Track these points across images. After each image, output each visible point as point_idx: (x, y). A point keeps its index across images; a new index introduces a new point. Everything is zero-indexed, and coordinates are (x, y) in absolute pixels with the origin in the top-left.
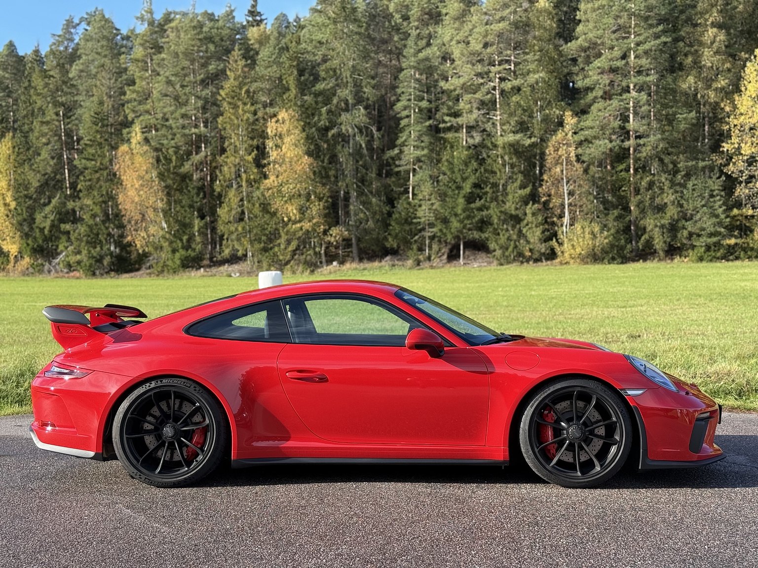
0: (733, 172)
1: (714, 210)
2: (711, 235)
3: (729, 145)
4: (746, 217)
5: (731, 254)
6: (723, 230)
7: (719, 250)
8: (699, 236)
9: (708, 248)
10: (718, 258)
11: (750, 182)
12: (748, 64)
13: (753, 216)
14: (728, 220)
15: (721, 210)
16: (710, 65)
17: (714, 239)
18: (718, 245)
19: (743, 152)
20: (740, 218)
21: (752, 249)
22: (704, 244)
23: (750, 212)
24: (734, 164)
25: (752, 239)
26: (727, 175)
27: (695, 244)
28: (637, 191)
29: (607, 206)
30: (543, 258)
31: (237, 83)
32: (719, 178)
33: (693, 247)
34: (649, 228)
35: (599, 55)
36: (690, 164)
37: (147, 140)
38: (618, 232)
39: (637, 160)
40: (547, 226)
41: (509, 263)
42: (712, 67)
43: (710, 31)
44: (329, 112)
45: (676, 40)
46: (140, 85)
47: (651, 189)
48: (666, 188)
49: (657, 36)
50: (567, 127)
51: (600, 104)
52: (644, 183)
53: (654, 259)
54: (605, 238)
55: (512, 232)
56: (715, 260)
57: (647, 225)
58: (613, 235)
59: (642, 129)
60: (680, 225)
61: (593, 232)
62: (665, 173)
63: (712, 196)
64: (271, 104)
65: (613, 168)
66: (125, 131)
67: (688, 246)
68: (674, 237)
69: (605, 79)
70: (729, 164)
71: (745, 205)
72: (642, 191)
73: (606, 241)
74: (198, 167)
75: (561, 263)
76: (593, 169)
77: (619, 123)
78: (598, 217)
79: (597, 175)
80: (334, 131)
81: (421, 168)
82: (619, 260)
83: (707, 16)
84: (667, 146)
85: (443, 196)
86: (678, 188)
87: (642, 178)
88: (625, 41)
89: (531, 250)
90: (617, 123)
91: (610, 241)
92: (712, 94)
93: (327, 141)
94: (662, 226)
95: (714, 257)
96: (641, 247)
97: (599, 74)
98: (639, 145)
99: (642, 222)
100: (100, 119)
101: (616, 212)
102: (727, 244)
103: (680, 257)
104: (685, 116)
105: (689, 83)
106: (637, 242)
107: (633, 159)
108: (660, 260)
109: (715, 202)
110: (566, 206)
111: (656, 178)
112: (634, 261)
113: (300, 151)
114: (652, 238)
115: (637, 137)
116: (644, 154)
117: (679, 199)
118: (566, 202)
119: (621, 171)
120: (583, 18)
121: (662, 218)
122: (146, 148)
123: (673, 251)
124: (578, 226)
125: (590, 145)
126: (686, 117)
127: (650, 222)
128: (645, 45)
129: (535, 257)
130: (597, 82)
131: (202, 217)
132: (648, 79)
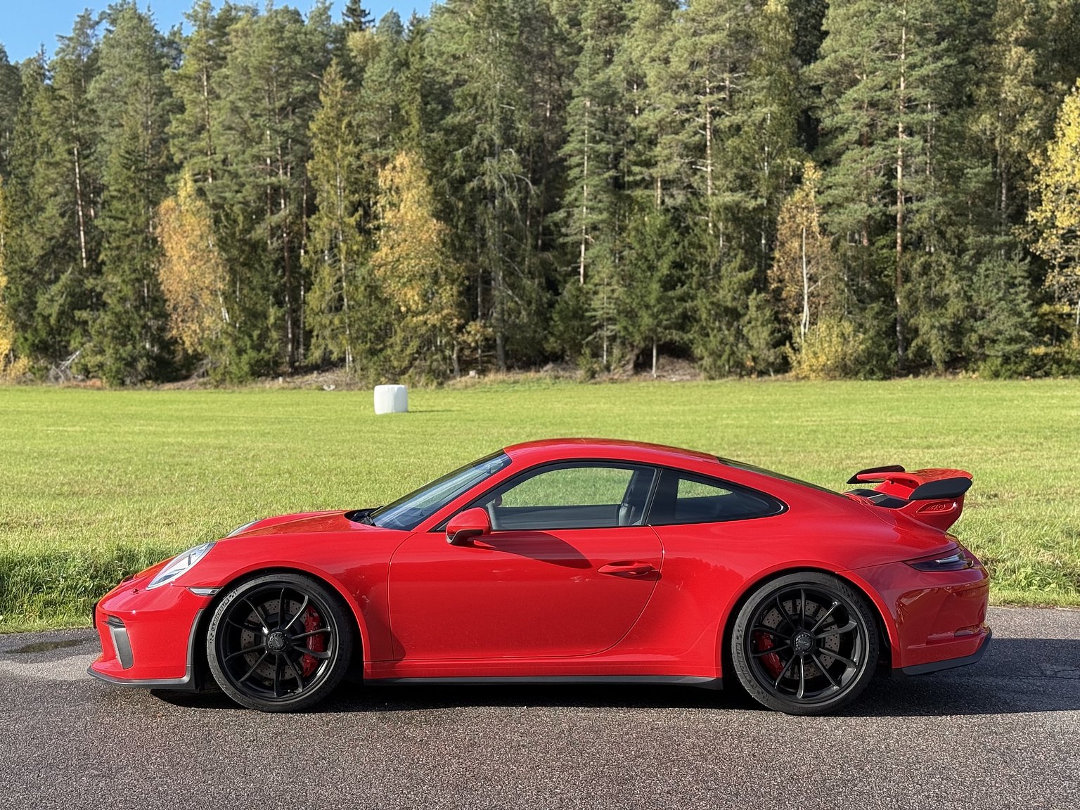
0: (1043, 252)
1: (1015, 305)
2: (1011, 341)
3: (1038, 214)
4: (1061, 316)
5: (1038, 368)
6: (1027, 334)
7: (1022, 361)
8: (994, 341)
9: (1006, 359)
10: (1020, 374)
11: (1067, 267)
12: (1067, 99)
13: (1069, 315)
14: (1035, 319)
15: (1024, 306)
16: (1013, 99)
17: (1015, 347)
18: (1021, 355)
19: (1057, 223)
20: (1051, 317)
21: (1069, 362)
22: (1000, 354)
23: (1066, 309)
24: (1045, 240)
25: (1069, 347)
26: (1034, 255)
27: (987, 353)
28: (907, 278)
29: (862, 299)
30: (771, 370)
31: (333, 113)
32: (1023, 259)
33: (985, 357)
34: (923, 330)
35: (854, 82)
36: (982, 239)
37: (201, 193)
38: (878, 334)
39: (906, 232)
40: (777, 326)
41: (722, 376)
42: (1015, 103)
43: (1014, 50)
44: (467, 156)
45: (963, 62)
46: (192, 112)
47: (926, 274)
48: (947, 272)
49: (937, 57)
50: (808, 185)
51: (856, 152)
52: (917, 266)
53: (929, 374)
54: (861, 343)
55: (726, 332)
56: (1015, 376)
57: (920, 326)
58: (872, 339)
59: (914, 188)
60: (967, 326)
61: (843, 334)
62: (946, 251)
63: (1013, 285)
64: (382, 144)
65: (872, 243)
66: (169, 178)
67: (978, 356)
68: (959, 344)
69: (864, 117)
70: (1038, 241)
71: (1060, 299)
72: (914, 276)
73: (862, 347)
74: (274, 231)
75: (797, 378)
76: (845, 245)
77: (883, 179)
78: (850, 313)
79: (849, 254)
80: (474, 184)
81: (596, 238)
82: (880, 375)
83: (1009, 30)
84: (950, 212)
85: (628, 280)
86: (964, 273)
87: (913, 259)
88: (893, 63)
89: (754, 359)
90: (880, 180)
91: (868, 348)
92: (1015, 141)
93: (462, 199)
94: (942, 327)
95: (1015, 372)
96: (910, 356)
97: (854, 109)
98: (909, 211)
99: (912, 321)
100: (132, 160)
101: (876, 306)
102: (1033, 355)
103: (967, 372)
104: (976, 170)
105: (983, 123)
106: (906, 349)
107: (901, 231)
108: (938, 375)
109: (1016, 293)
110: (806, 297)
111: (933, 258)
112: (900, 376)
113: (425, 212)
114: (927, 343)
115: (908, 200)
116: (918, 224)
117: (967, 289)
118: (806, 292)
119: (883, 247)
120: (832, 29)
121: (942, 315)
122: (199, 203)
123: (956, 362)
124: (822, 326)
125: (841, 211)
126: (977, 174)
127: (924, 321)
128: (923, 70)
129: (759, 368)
130: (853, 121)
131: (280, 304)
132: (925, 117)
